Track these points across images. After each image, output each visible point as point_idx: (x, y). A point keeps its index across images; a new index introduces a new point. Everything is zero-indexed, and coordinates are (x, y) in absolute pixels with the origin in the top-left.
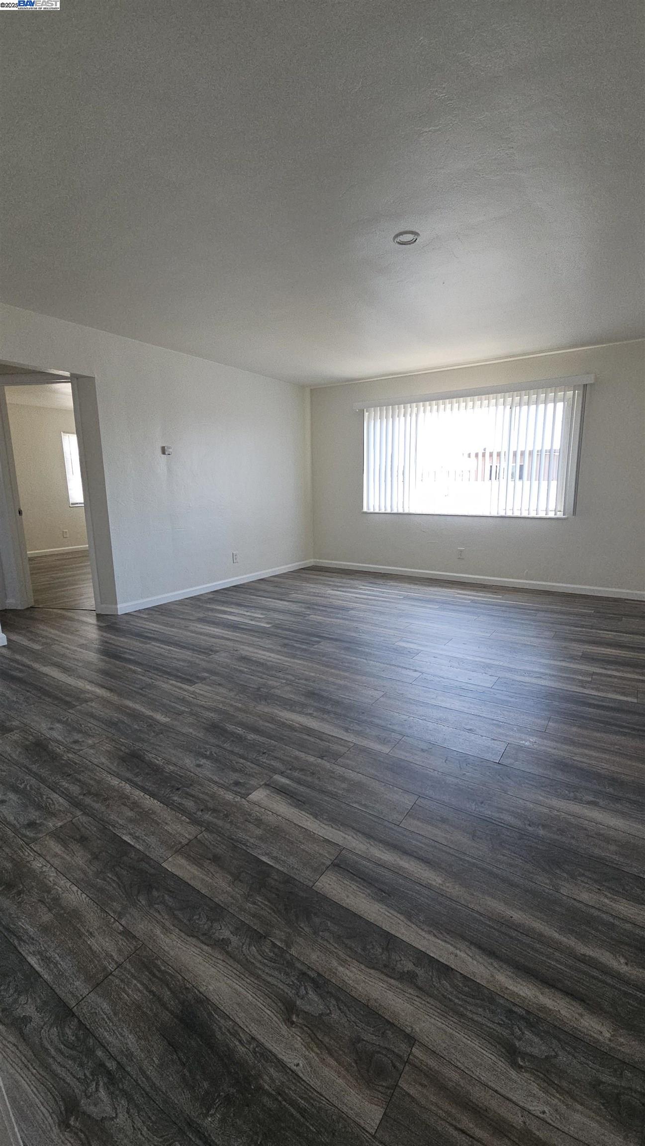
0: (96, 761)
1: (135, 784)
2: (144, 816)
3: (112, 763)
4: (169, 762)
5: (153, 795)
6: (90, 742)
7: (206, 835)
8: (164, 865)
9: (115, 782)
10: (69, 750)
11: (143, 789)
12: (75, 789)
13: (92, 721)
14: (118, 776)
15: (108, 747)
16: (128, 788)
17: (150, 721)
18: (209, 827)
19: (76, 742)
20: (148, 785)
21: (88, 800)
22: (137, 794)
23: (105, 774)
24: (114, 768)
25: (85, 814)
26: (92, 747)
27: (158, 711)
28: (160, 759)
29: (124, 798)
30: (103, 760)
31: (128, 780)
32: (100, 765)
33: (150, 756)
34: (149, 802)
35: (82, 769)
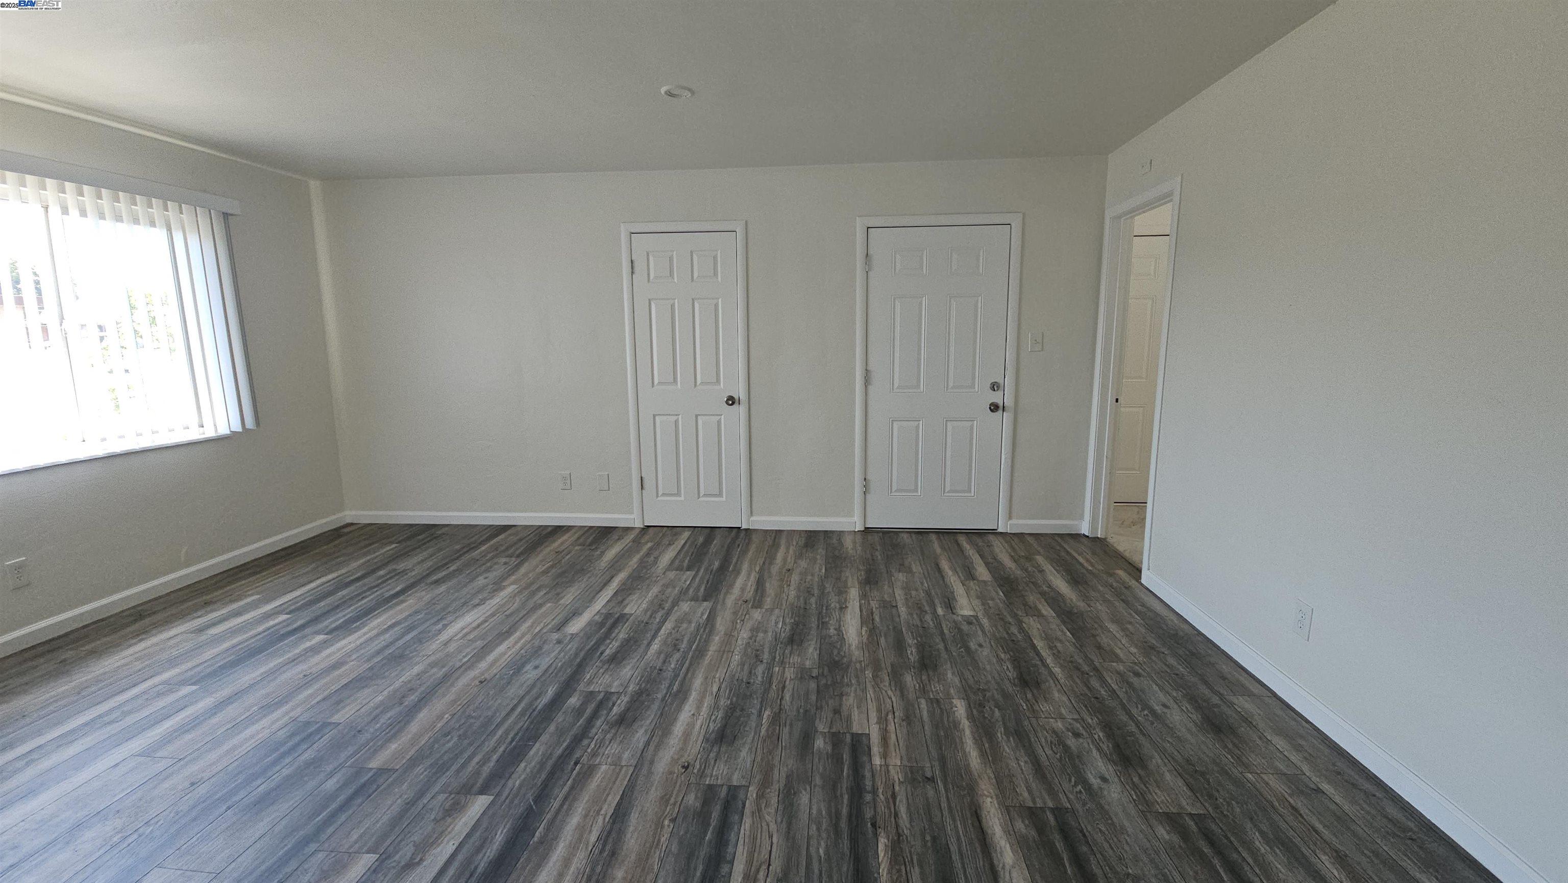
0: (1065, 699)
1: (1042, 661)
2: (1049, 639)
3: (1050, 687)
4: (1000, 660)
5: (1034, 647)
6: (1060, 724)
7: (1020, 613)
8: (1054, 615)
9: (1057, 670)
10: (1088, 727)
11: (1038, 654)
12: (1095, 683)
13: (1043, 758)
14: (1051, 673)
15: (1045, 707)
16: (1049, 661)
17: (975, 712)
18: (1015, 616)
19: (1077, 735)
20: (1032, 654)
21: (1086, 668)
22: (1045, 653)
23: (1062, 681)
24: (1051, 681)
25: (1092, 661)
26: (1062, 718)
27: (954, 721)
28: (1005, 668)
29: (1057, 655)
30: (1057, 695)
31: (1046, 666)
32: (1063, 692)
33: (1012, 674)
34: (1040, 644)
35: (1082, 697)
